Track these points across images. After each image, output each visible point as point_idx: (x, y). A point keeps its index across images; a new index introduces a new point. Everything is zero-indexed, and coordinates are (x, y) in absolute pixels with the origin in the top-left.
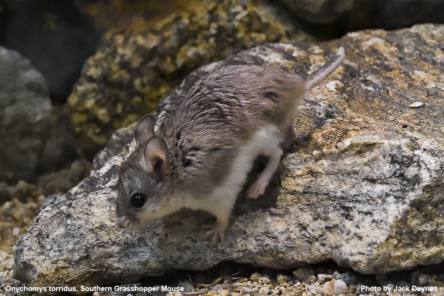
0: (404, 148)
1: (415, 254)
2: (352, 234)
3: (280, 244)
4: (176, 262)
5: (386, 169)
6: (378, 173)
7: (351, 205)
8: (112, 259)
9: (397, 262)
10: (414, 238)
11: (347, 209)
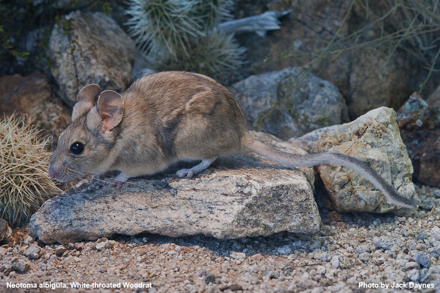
0: (244, 179)
1: (246, 231)
2: (214, 220)
3: (175, 224)
4: (119, 230)
5: (234, 189)
6: (229, 191)
7: (213, 206)
8: (84, 227)
9: (236, 234)
10: (246, 222)
11: (211, 208)
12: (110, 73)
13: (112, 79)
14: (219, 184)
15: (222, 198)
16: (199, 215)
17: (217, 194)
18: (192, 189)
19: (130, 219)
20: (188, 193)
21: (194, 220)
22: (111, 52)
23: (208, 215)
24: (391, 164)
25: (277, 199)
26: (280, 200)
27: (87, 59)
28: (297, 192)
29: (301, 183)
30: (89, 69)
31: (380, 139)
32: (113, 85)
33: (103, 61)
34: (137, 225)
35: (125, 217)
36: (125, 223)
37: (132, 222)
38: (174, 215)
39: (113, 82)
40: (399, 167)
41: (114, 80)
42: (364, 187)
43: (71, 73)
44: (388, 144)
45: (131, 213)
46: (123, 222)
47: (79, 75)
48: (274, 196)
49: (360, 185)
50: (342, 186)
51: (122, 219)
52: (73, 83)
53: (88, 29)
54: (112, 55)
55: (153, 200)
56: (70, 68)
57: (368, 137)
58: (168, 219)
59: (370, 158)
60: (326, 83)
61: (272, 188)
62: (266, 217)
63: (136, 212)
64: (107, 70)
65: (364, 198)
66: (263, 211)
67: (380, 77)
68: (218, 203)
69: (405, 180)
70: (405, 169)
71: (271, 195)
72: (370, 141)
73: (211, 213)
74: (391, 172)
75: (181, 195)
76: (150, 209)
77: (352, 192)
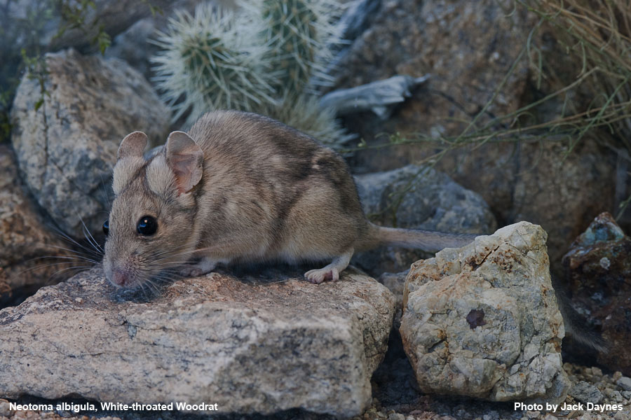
12: (99, 148)
13: (102, 157)
14: (205, 322)
15: (207, 346)
16: (165, 373)
17: (200, 338)
18: (161, 329)
19: (52, 371)
20: (152, 333)
21: (156, 381)
22: (116, 118)
23: (179, 373)
24: (522, 317)
25: (290, 351)
26: (296, 354)
27: (65, 122)
28: (327, 342)
29: (337, 328)
30: (67, 138)
31: (510, 274)
32: (103, 167)
33: (95, 128)
34: (61, 381)
35: (45, 368)
36: (43, 378)
37: (55, 376)
38: (124, 369)
39: (103, 162)
40: (537, 325)
41: (106, 160)
42: (469, 353)
43: (38, 144)
44: (522, 283)
45: (56, 361)
46: (40, 376)
47: (49, 147)
48: (286, 346)
49: (463, 349)
50: (431, 347)
51: (40, 370)
52: (39, 160)
53: (81, 77)
54: (115, 123)
55: (97, 343)
56: (38, 135)
57: (489, 270)
58: (114, 375)
59: (485, 303)
60: (469, 194)
61: (284, 332)
62: (269, 381)
63: (65, 361)
64: (97, 141)
65: (464, 370)
66: (265, 370)
67: (564, 191)
68: (198, 354)
69: (547, 347)
70: (549, 329)
71: (282, 344)
72: (489, 276)
73: (185, 370)
74: (521, 330)
75: (141, 337)
76: (88, 357)
77: (446, 359)
